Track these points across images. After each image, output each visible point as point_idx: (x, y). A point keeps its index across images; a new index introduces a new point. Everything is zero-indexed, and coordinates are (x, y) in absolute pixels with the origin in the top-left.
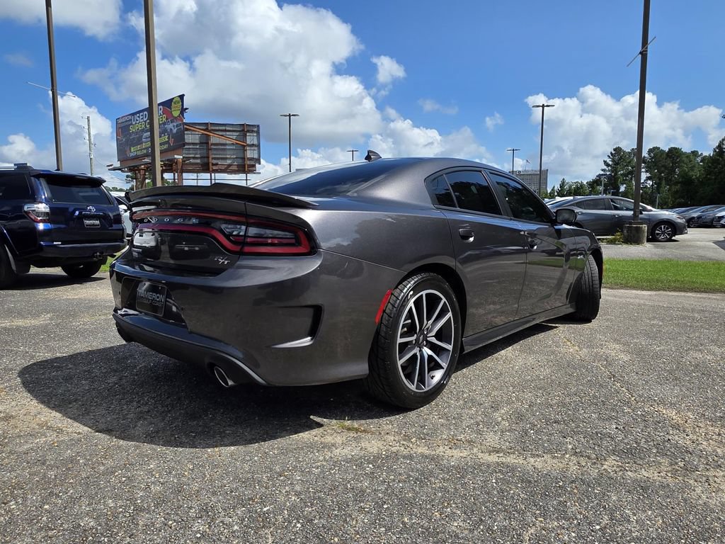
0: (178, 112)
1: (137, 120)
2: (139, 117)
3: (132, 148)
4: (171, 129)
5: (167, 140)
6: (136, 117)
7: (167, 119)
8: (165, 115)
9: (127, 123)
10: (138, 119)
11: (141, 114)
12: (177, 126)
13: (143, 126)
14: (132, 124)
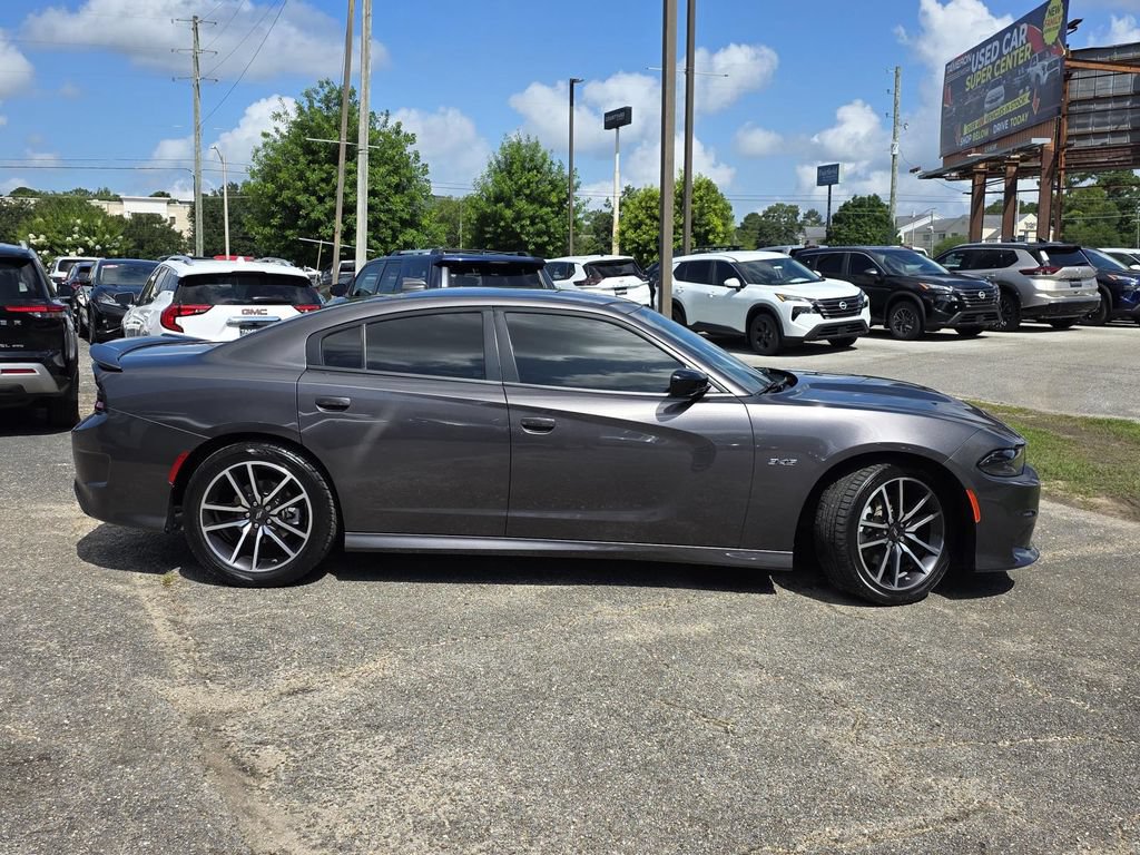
0: (1055, 34)
1: (980, 63)
2: (984, 55)
3: (966, 127)
4: (1038, 76)
5: (1027, 101)
6: (979, 55)
7: (1032, 53)
8: (1029, 45)
9: (962, 72)
10: (982, 59)
11: (989, 47)
12: (1050, 66)
13: (989, 75)
14: (970, 73)
